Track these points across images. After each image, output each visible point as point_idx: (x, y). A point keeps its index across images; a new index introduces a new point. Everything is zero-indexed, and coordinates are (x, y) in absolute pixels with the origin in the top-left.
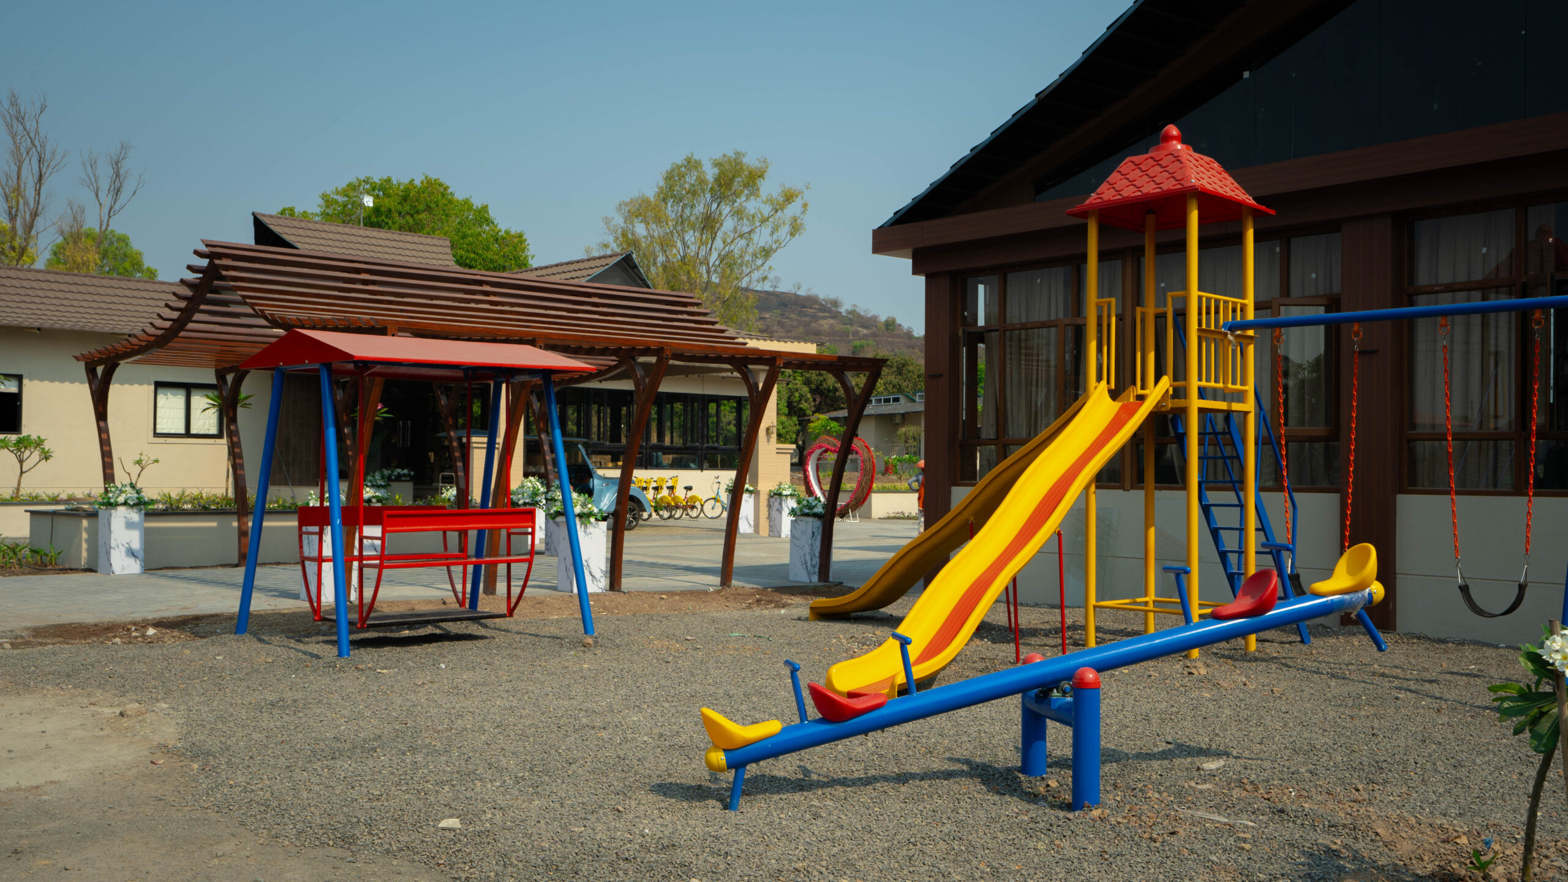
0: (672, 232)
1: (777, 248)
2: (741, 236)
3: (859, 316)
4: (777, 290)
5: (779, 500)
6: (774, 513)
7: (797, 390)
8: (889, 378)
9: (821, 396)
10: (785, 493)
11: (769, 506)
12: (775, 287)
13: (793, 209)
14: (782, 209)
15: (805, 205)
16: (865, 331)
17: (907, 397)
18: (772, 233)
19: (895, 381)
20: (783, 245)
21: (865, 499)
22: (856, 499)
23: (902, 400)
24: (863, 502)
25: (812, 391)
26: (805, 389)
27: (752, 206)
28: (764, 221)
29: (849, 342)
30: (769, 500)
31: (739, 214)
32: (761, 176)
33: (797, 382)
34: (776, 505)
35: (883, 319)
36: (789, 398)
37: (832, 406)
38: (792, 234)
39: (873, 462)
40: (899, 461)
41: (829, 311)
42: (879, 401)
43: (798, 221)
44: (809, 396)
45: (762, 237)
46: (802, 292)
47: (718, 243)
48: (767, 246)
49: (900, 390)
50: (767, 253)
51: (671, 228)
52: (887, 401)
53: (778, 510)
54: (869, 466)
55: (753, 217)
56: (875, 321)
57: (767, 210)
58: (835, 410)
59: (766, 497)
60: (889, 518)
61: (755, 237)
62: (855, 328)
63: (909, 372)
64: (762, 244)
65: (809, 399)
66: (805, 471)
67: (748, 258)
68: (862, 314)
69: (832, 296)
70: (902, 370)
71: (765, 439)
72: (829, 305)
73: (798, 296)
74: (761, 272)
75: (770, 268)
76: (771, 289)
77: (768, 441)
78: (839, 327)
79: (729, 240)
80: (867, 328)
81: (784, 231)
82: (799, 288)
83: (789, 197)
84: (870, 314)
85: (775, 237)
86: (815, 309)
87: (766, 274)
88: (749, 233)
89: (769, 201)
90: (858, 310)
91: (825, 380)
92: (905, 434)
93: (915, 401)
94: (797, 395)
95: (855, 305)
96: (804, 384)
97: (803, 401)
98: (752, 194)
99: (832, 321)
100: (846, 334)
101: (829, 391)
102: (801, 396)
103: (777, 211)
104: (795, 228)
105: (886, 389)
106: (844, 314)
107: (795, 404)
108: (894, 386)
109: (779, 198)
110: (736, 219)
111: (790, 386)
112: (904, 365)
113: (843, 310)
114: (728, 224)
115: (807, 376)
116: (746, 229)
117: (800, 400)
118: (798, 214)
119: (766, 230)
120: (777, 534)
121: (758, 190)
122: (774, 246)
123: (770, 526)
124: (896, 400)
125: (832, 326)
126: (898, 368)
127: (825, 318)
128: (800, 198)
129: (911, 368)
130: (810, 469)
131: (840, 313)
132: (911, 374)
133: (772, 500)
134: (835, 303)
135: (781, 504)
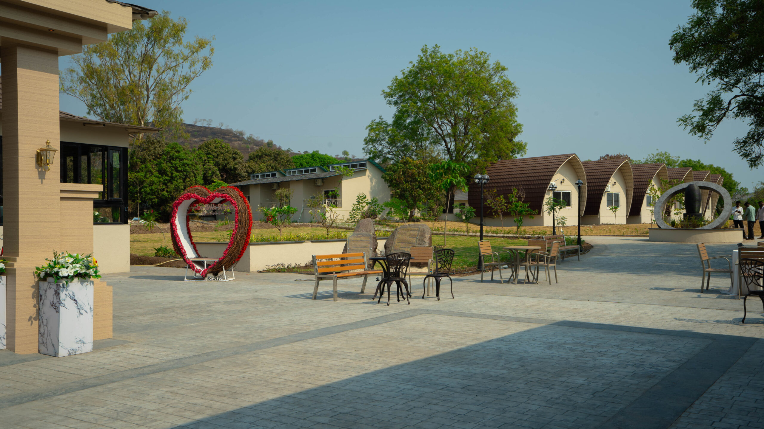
0: (122, 65)
1: (194, 77)
2: (170, 68)
3: (254, 140)
4: (210, 126)
5: (54, 287)
6: (47, 309)
7: (210, 170)
8: (269, 162)
9: (226, 174)
10: (64, 272)
11: (39, 297)
12: (210, 125)
13: (204, 52)
14: (197, 51)
15: (212, 50)
16: (257, 148)
17: (281, 173)
18: (191, 67)
19: (273, 164)
20: (198, 75)
21: (241, 255)
22: (230, 255)
23: (278, 175)
24: (239, 258)
25: (219, 170)
26: (216, 169)
27: (176, 49)
28: (185, 59)
29: (249, 152)
30: (37, 287)
31: (168, 54)
32: (182, 30)
33: (210, 164)
34: (50, 293)
35: (266, 141)
36: (205, 174)
37: (233, 179)
38: (204, 69)
39: (250, 214)
40: (277, 211)
41: (238, 137)
42: (263, 176)
43: (208, 60)
44: (218, 173)
45: (184, 70)
46: (224, 128)
47: (154, 72)
48: (187, 76)
49: (276, 169)
50: (187, 80)
51: (122, 62)
52: (268, 176)
53: (53, 305)
54: (244, 217)
55: (177, 55)
56: (262, 143)
57: (186, 52)
58: (236, 182)
59: (33, 280)
60: (268, 271)
61: (179, 69)
62: (251, 146)
63: (281, 159)
64: (184, 73)
65: (218, 175)
66: (173, 224)
67: (174, 84)
68: (255, 139)
69: (240, 130)
70: (277, 158)
71: (35, 173)
72: (238, 134)
73: (222, 129)
74: (184, 93)
75: (190, 91)
76: (207, 126)
77: (42, 176)
78: (244, 145)
79: (161, 71)
80: (258, 146)
81: (198, 66)
82: (222, 125)
83: (202, 45)
84: (259, 139)
85: (193, 69)
86: (231, 136)
87: (187, 94)
88: (175, 66)
89: (188, 46)
90: (253, 137)
91: (228, 163)
92: (281, 194)
93: (286, 176)
94: (210, 172)
95: (252, 135)
96: (215, 165)
97: (214, 176)
98: (176, 42)
99: (240, 142)
100: (247, 149)
101: (231, 170)
102: (213, 173)
103: (193, 53)
104: (206, 64)
105: (267, 169)
106: (246, 139)
107: (209, 178)
108: (272, 168)
109: (195, 45)
110: (166, 57)
111: (205, 166)
112: (278, 155)
113: (245, 137)
114: (161, 61)
115: (217, 160)
116: (174, 64)
117: (212, 176)
118: (207, 55)
119: (187, 64)
120: (51, 351)
121: (181, 39)
122: (192, 76)
123: (41, 335)
124: (274, 175)
125: (240, 145)
126: (274, 156)
127: (236, 141)
128: (209, 45)
129: (283, 156)
130: (177, 222)
131: (244, 138)
132: (282, 160)
133: (44, 285)
134: (241, 133)
135: (57, 294)
